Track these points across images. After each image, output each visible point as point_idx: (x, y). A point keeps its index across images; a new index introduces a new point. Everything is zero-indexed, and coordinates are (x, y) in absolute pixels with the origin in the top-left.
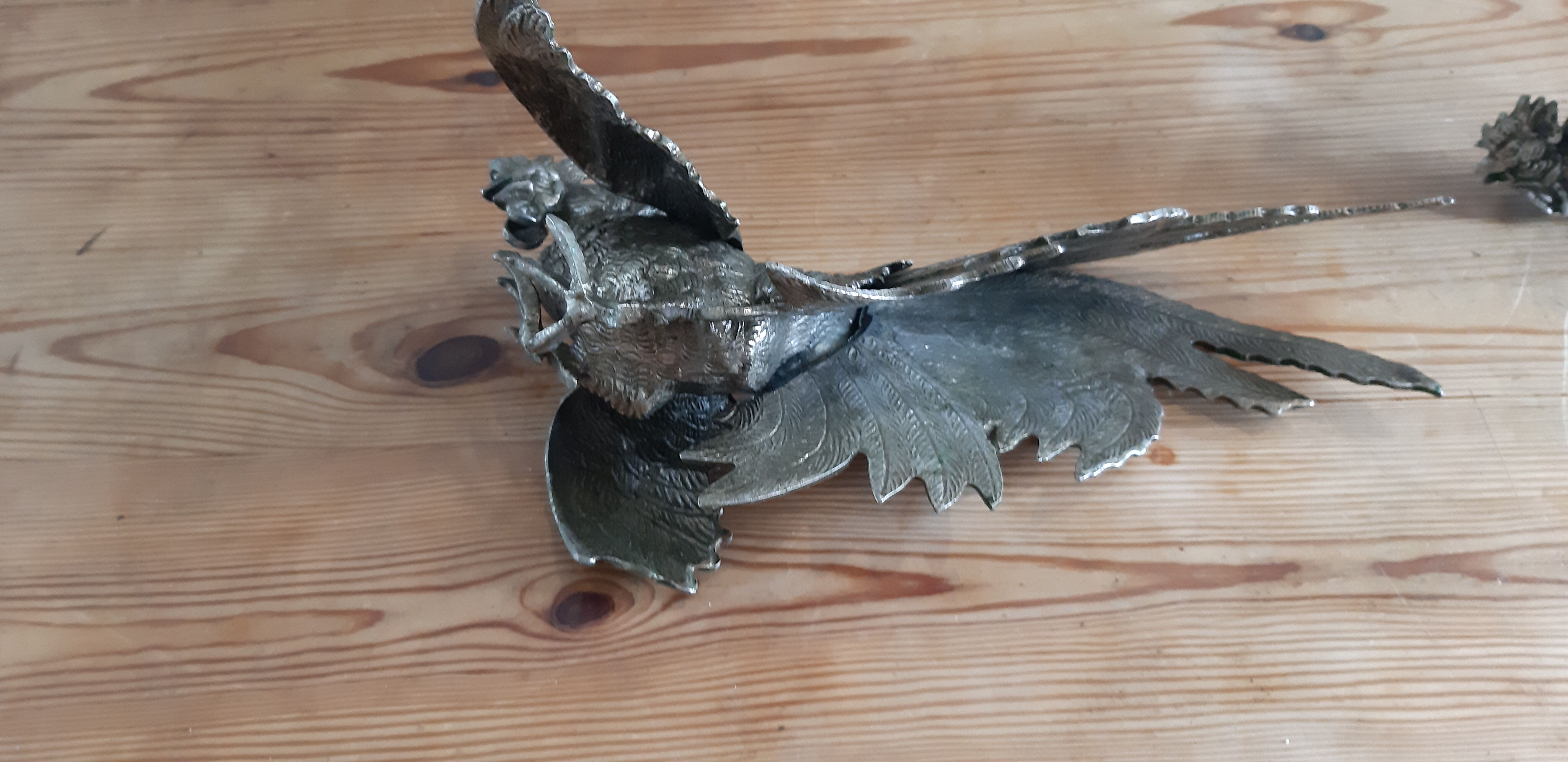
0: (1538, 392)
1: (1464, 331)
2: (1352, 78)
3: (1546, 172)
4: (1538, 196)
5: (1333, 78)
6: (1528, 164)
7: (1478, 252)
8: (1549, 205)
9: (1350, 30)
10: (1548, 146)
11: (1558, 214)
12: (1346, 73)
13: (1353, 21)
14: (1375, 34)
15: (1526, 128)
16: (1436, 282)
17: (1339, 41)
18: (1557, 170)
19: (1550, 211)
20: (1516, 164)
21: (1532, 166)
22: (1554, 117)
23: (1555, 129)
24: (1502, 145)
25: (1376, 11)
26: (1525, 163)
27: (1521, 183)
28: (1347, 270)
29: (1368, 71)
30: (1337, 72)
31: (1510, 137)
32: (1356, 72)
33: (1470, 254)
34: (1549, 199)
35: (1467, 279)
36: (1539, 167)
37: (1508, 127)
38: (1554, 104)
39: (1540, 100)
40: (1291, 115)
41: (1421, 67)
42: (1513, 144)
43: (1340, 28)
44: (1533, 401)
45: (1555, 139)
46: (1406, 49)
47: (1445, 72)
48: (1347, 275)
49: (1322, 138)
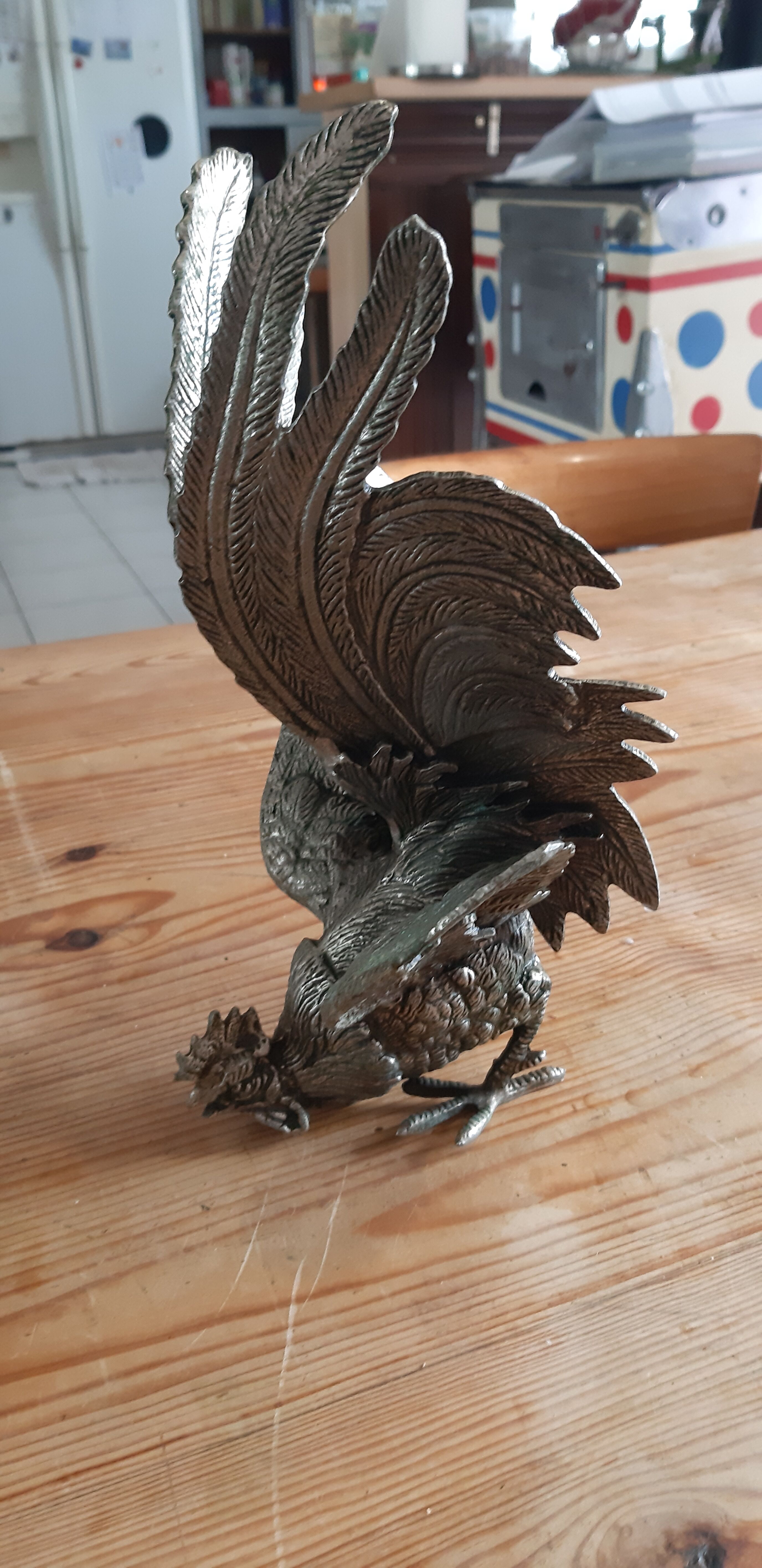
0: (245, 1410)
1: (170, 1335)
2: (117, 989)
3: (265, 1087)
4: (268, 1116)
5: (94, 993)
6: (240, 1086)
7: (207, 1205)
8: (285, 1122)
9: (128, 927)
10: (258, 1059)
11: (296, 1130)
12: (110, 983)
13: (133, 916)
14: (154, 926)
15: (228, 1045)
16: (152, 1263)
17: (113, 943)
18: (276, 1085)
19: (286, 1128)
20: (225, 1089)
21: (244, 1087)
22: (257, 1025)
23: (262, 1039)
24: (205, 1071)
25: (164, 897)
26: (235, 1087)
27: (242, 1107)
28: (42, 1275)
29: (135, 976)
30: (99, 985)
31: (212, 1061)
32: (121, 981)
33: (199, 1209)
34: (282, 1116)
35: (188, 1250)
36: (254, 1087)
37: (207, 1049)
38: (252, 1011)
39: (235, 1011)
40: (32, 1054)
41: (195, 959)
42: (218, 1067)
43: (117, 926)
44: (237, 1428)
45: (263, 1050)
46: (183, 939)
47: (221, 960)
48: (40, 1283)
49: (61, 1079)
